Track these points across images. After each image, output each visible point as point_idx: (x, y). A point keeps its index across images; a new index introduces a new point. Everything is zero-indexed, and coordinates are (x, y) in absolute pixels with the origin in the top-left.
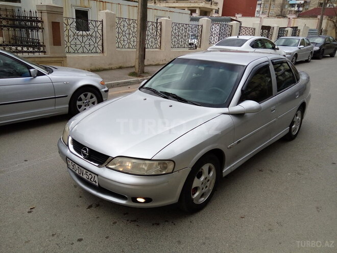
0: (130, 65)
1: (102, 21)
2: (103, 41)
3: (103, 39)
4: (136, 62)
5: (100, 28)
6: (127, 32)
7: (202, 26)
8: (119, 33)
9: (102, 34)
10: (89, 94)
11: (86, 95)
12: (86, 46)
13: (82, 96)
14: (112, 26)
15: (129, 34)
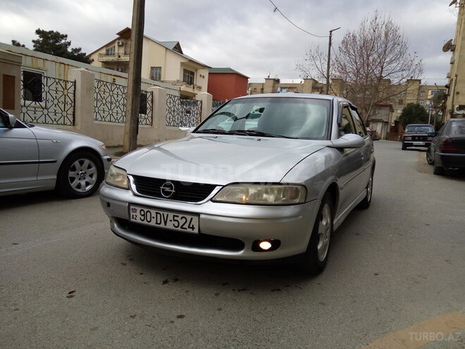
0: (112, 145)
1: (75, 82)
2: (74, 109)
3: (74, 107)
4: (124, 137)
5: (71, 90)
6: (109, 99)
7: (201, 102)
8: (97, 100)
9: (74, 100)
10: (87, 162)
11: (81, 163)
12: (51, 114)
13: (77, 163)
14: (89, 89)
15: (111, 103)
